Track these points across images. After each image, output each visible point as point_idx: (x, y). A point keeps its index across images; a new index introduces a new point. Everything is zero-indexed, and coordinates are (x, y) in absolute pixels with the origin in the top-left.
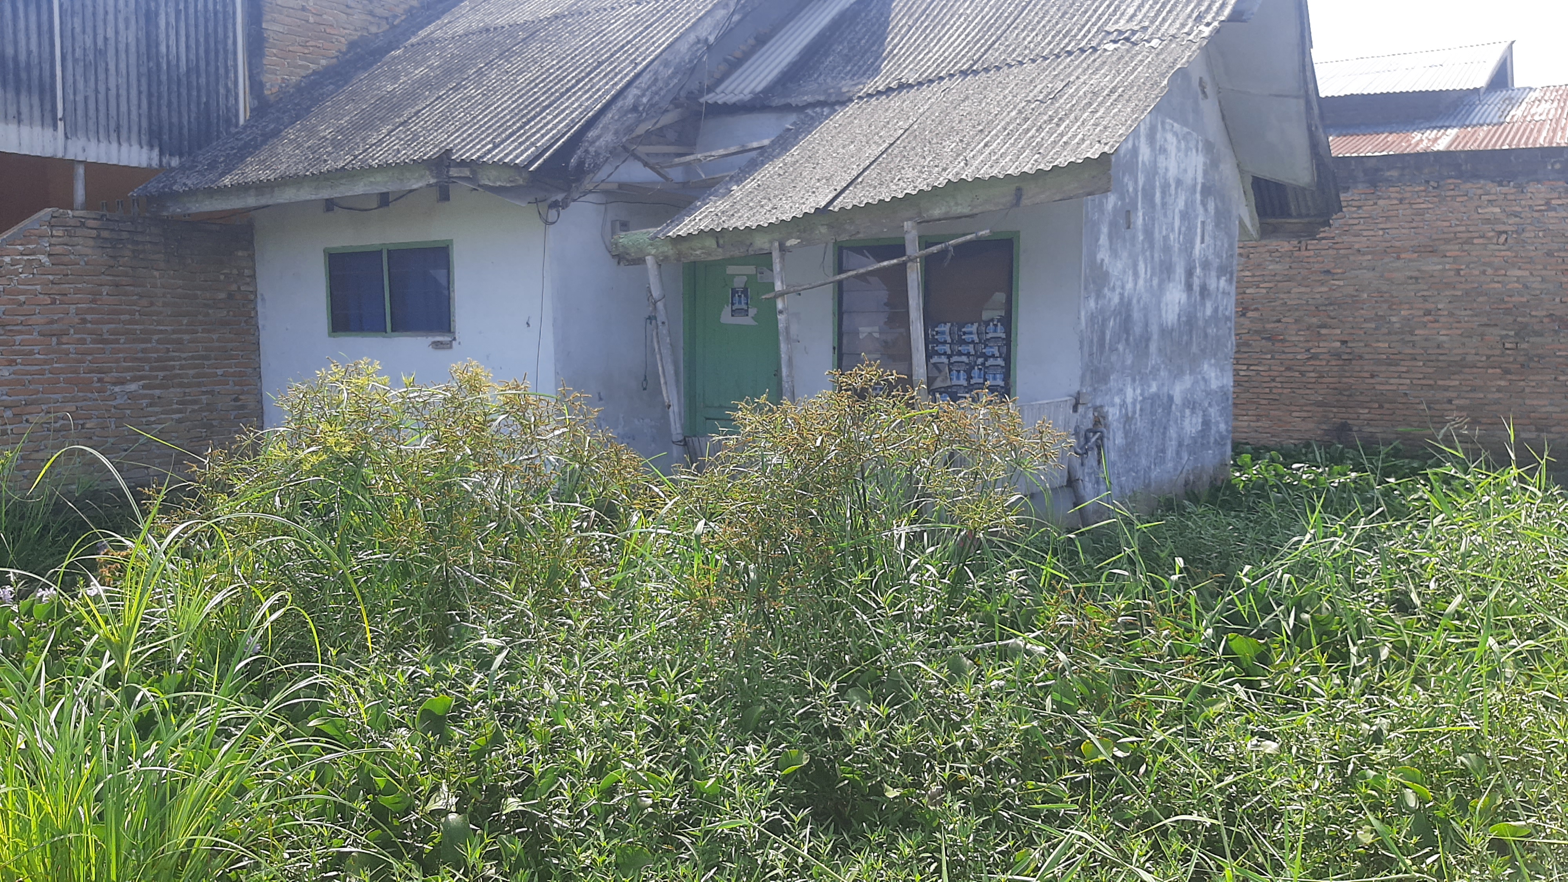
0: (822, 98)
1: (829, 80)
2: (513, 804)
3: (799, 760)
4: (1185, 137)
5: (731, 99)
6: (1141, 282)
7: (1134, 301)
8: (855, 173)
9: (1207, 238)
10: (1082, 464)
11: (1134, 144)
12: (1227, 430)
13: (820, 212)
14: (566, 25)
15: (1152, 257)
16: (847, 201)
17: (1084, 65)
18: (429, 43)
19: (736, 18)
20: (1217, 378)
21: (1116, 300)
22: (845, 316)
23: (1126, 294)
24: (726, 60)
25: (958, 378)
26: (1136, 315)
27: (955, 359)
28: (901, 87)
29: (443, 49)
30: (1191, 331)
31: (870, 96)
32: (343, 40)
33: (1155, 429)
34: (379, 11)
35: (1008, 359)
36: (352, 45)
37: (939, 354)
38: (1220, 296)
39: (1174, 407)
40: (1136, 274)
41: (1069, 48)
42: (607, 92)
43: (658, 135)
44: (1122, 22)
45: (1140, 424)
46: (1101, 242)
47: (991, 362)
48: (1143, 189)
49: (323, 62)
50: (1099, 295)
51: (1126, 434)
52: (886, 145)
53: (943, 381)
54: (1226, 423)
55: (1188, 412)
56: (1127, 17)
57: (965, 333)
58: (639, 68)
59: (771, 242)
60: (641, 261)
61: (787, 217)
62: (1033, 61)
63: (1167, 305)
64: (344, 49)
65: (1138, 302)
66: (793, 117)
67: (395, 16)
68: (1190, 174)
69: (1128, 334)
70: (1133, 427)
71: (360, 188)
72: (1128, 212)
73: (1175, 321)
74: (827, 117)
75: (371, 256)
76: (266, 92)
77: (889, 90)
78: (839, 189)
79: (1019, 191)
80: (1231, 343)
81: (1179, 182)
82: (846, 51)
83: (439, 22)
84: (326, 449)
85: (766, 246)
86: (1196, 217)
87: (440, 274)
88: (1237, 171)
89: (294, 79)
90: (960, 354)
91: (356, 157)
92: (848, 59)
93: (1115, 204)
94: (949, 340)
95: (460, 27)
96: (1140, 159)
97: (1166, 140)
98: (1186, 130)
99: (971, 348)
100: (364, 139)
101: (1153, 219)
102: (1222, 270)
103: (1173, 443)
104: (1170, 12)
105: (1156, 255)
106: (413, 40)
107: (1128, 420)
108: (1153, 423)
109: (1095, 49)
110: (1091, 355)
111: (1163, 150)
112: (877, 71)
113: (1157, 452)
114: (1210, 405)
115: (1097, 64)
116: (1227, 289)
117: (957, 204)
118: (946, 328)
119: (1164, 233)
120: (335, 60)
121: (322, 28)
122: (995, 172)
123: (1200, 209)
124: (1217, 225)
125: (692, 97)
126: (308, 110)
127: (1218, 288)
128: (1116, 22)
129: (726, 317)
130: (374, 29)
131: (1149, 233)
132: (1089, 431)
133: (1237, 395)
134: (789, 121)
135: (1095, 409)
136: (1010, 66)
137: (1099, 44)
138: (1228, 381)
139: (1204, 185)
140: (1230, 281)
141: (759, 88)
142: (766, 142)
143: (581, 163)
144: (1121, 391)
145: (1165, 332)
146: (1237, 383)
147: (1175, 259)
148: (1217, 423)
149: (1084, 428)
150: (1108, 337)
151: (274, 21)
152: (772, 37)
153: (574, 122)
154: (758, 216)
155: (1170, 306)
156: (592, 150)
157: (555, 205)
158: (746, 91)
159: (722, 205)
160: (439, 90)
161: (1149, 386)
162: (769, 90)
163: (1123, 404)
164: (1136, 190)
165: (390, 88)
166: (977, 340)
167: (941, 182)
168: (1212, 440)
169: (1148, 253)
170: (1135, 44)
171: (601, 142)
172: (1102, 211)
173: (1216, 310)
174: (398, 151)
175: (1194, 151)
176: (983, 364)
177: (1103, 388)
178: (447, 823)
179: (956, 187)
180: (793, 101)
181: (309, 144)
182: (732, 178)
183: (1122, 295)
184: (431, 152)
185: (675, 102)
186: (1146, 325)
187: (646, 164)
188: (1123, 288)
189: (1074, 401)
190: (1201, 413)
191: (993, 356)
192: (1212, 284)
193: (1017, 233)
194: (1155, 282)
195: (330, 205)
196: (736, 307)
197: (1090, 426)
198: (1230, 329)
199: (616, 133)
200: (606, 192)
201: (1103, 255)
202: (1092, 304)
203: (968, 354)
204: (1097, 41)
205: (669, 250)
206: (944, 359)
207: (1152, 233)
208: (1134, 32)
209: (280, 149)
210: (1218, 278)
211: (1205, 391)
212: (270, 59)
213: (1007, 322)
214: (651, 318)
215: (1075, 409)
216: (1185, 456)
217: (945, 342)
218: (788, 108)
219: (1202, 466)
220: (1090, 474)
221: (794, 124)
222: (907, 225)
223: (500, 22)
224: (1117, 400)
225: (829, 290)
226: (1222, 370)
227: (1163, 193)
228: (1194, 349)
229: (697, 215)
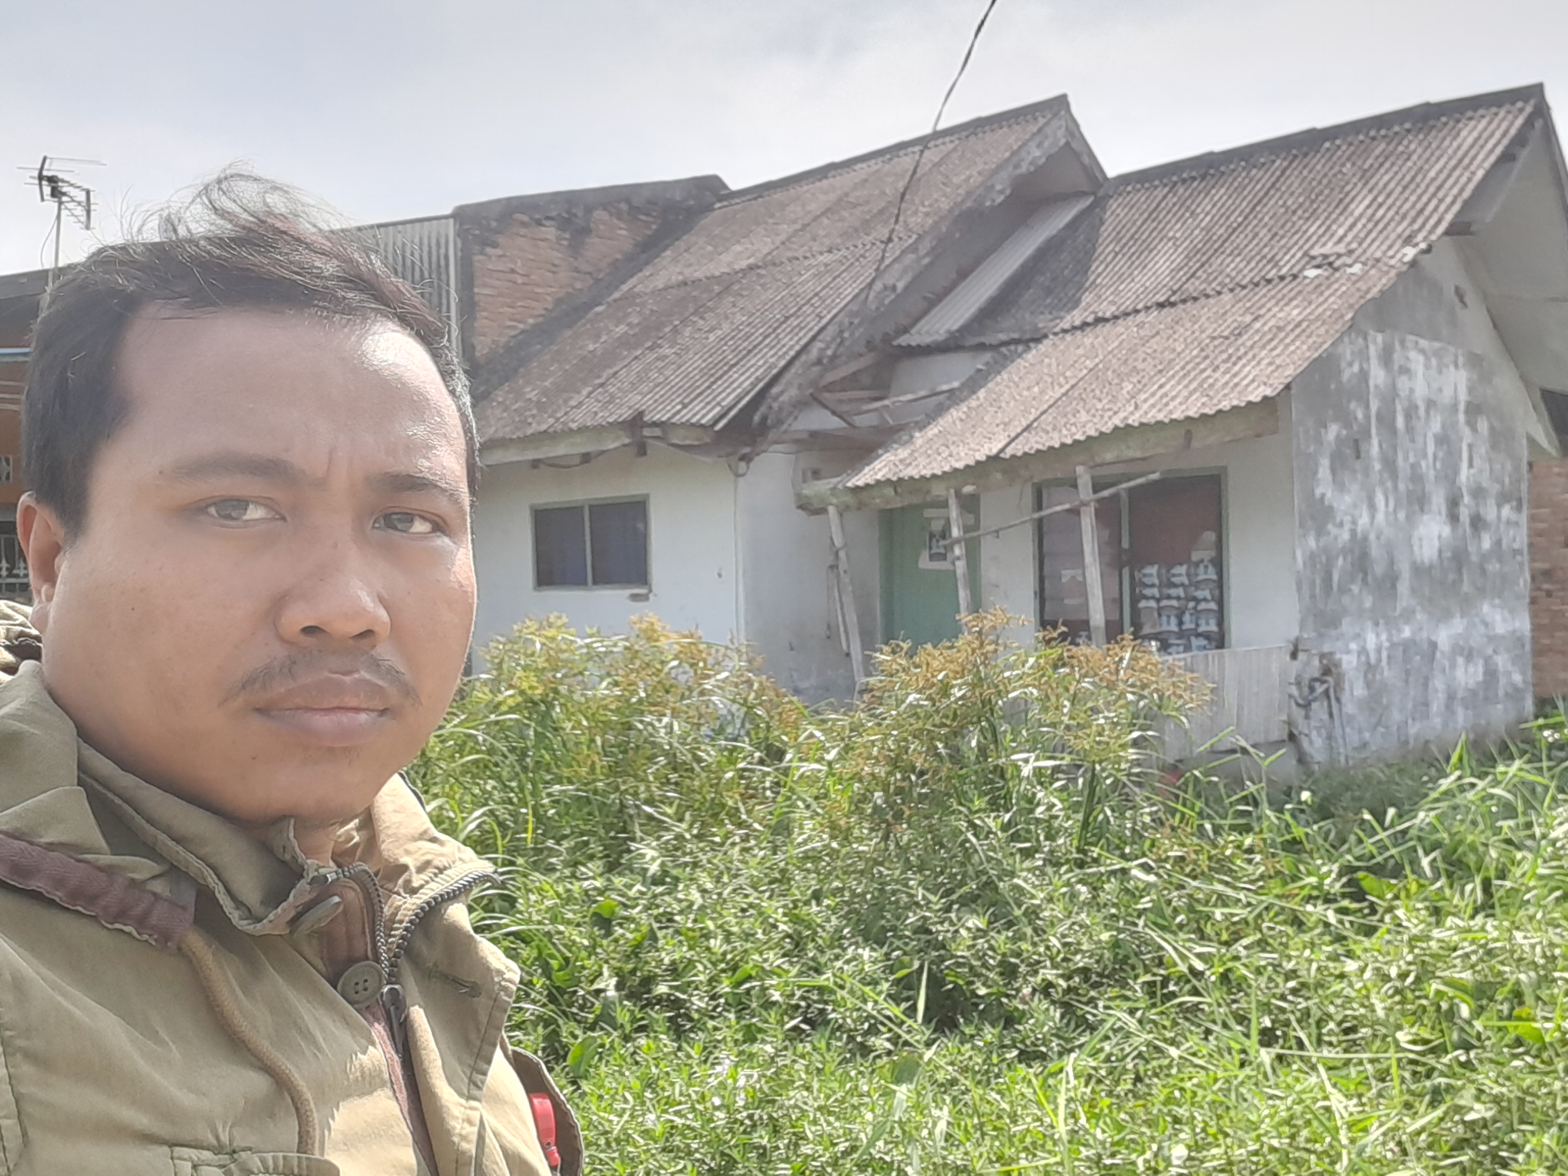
0: (1016, 336)
1: (1027, 315)
2: (662, 989)
3: (911, 965)
4: (1437, 353)
5: (926, 340)
6: (1380, 517)
7: (1372, 537)
8: (1032, 418)
9: (1477, 462)
10: (1307, 717)
11: (1362, 370)
12: (1524, 682)
13: (994, 459)
14: (760, 276)
15: (1396, 487)
16: (1018, 449)
17: (1280, 296)
18: (630, 298)
19: (926, 261)
20: (1504, 620)
21: (1346, 536)
22: (1046, 561)
23: (1359, 530)
24: (925, 298)
25: (1169, 623)
26: (1375, 551)
27: (1164, 603)
28: (1100, 321)
29: (643, 305)
30: (1459, 571)
31: (1065, 331)
32: (549, 298)
33: (1411, 679)
34: (585, 267)
35: (1221, 602)
36: (559, 302)
37: (1147, 598)
38: (1502, 527)
39: (1438, 655)
40: (1372, 508)
41: (1269, 276)
42: (792, 347)
43: (852, 381)
44: (1330, 244)
45: (1388, 674)
46: (1320, 475)
47: (1202, 606)
48: (1378, 415)
49: (531, 321)
50: (1320, 532)
51: (1368, 685)
52: (1067, 387)
53: (1153, 626)
54: (1523, 673)
55: (1460, 660)
56: (1335, 239)
57: (1174, 575)
58: (824, 321)
59: (947, 489)
60: (823, 511)
61: (960, 465)
62: (1232, 290)
63: (1420, 539)
64: (550, 307)
65: (1378, 538)
66: (988, 356)
67: (600, 271)
68: (1448, 393)
69: (1366, 574)
70: (1378, 677)
71: (560, 450)
72: (1356, 441)
73: (1435, 557)
74: (1020, 356)
75: (572, 512)
76: (478, 354)
77: (1085, 325)
78: (1013, 435)
79: (1189, 433)
80: (1524, 582)
81: (1430, 404)
82: (1047, 283)
83: (640, 275)
84: (522, 693)
85: (943, 493)
86: (1461, 440)
87: (640, 526)
88: (1520, 384)
89: (503, 340)
90: (1169, 597)
91: (558, 419)
92: (1049, 291)
93: (1338, 436)
94: (1156, 582)
95: (660, 282)
96: (1372, 384)
97: (1408, 359)
98: (1437, 345)
99: (1181, 592)
100: (566, 402)
101: (1394, 447)
102: (1503, 498)
103: (1440, 695)
104: (1381, 232)
105: (1402, 487)
106: (616, 295)
107: (1370, 669)
108: (1408, 673)
109: (1295, 277)
110: (1313, 596)
111: (1405, 370)
112: (1077, 304)
113: (1414, 706)
114: (1495, 652)
115: (1292, 294)
116: (1514, 517)
117: (1129, 448)
118: (1152, 570)
119: (1412, 460)
120: (541, 319)
121: (529, 288)
122: (1160, 417)
123: (1466, 431)
124: (1494, 446)
125: (887, 339)
126: (516, 371)
127: (1499, 518)
128: (1324, 244)
129: (925, 563)
130: (578, 285)
131: (1390, 465)
132: (1315, 680)
133: (1535, 640)
134: (981, 361)
135: (1322, 656)
136: (1207, 296)
137: (1301, 271)
138: (1523, 624)
139: (1469, 404)
140: (1519, 509)
141: (955, 327)
142: (956, 384)
143: (764, 419)
144: (1357, 636)
145: (1419, 570)
146: (1537, 628)
147: (1429, 487)
148: (1509, 674)
149: (1307, 677)
150: (1336, 577)
151: (485, 285)
152: (972, 271)
153: (759, 380)
154: (934, 464)
155: (1425, 543)
156: (775, 406)
157: (743, 458)
158: (942, 332)
159: (903, 453)
160: (636, 348)
161: (1399, 631)
162: (965, 329)
163: (1363, 651)
164: (1367, 417)
165: (591, 347)
166: (1186, 582)
167: (1107, 428)
168: (1501, 693)
169: (1389, 484)
170: (1336, 270)
171: (784, 398)
172: (1319, 441)
173: (1498, 543)
174: (596, 413)
175: (1452, 368)
176: (1195, 608)
177: (1333, 633)
178: (606, 998)
179: (1124, 432)
180: (987, 340)
181: (516, 406)
182: (917, 423)
183: (1353, 533)
184: (625, 414)
185: (870, 345)
186: (1392, 563)
187: (834, 413)
188: (1354, 522)
189: (1291, 648)
190: (1481, 663)
191: (1205, 600)
192: (1490, 512)
193: (1224, 468)
194: (1402, 515)
195: (535, 464)
196: (934, 551)
197: (1316, 674)
198: (1521, 564)
199: (800, 386)
200: (797, 441)
201: (1324, 488)
202: (1312, 543)
203: (1178, 598)
204: (1298, 267)
205: (848, 499)
206: (1153, 604)
207: (1394, 462)
208: (1339, 256)
209: (489, 412)
210: (1499, 506)
211: (1488, 636)
212: (481, 322)
213: (1219, 563)
214: (833, 567)
215: (1294, 655)
216: (1460, 713)
217: (1153, 586)
218: (982, 347)
219: (1488, 724)
220: (1318, 729)
221: (987, 364)
222: (1080, 469)
223: (698, 275)
224: (1353, 646)
225: (1029, 531)
226: (1512, 611)
227: (1408, 417)
228: (1466, 587)
229: (877, 464)
